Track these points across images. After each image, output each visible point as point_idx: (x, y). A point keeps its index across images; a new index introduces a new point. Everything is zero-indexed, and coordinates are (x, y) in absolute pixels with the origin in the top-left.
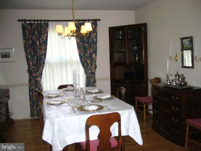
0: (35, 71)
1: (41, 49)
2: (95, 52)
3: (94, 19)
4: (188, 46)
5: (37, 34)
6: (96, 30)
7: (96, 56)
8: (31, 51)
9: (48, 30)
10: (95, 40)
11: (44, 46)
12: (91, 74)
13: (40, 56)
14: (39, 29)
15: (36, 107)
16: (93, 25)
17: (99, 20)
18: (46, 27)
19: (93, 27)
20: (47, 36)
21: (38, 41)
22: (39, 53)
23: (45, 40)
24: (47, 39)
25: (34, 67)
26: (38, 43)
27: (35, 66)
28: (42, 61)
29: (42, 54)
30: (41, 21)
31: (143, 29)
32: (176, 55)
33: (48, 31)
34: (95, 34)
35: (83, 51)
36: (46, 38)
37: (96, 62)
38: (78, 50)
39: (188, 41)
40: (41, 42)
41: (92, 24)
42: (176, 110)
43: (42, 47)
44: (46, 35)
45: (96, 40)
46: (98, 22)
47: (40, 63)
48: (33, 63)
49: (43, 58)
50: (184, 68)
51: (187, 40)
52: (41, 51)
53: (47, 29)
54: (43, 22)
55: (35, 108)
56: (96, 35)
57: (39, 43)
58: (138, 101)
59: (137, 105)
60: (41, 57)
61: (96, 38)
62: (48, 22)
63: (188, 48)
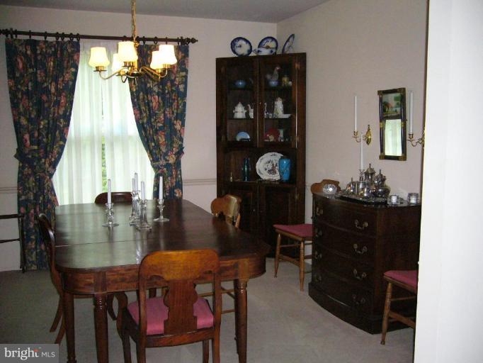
0: (37, 156)
1: (58, 103)
2: (181, 116)
3: (182, 37)
4: (394, 109)
5: (54, 67)
6: (185, 64)
7: (183, 125)
8: (31, 109)
9: (78, 58)
10: (181, 87)
11: (66, 97)
12: (165, 169)
13: (56, 120)
14: (59, 56)
15: (36, 244)
16: (180, 53)
17: (193, 41)
18: (73, 52)
19: (180, 57)
20: (75, 74)
21: (53, 83)
22: (54, 113)
23: (71, 83)
24: (74, 81)
25: (36, 147)
26: (53, 90)
27: (38, 145)
28: (57, 132)
29: (60, 117)
30: (63, 36)
31: (297, 66)
32: (369, 130)
33: (78, 62)
34: (184, 74)
35: (145, 112)
36: (73, 78)
37: (181, 140)
38: (134, 109)
39: (396, 99)
40: (60, 87)
41: (178, 49)
42: (361, 251)
43: (61, 100)
44: (73, 70)
45: (185, 88)
46: (190, 44)
47: (54, 137)
48: (32, 136)
49: (62, 126)
50: (384, 161)
51: (393, 95)
52: (58, 109)
53: (75, 57)
54: (66, 39)
55: (33, 247)
56: (186, 77)
57: (57, 89)
58: (282, 236)
59: (282, 243)
60: (58, 123)
61: (185, 83)
62: (78, 40)
63: (395, 114)
